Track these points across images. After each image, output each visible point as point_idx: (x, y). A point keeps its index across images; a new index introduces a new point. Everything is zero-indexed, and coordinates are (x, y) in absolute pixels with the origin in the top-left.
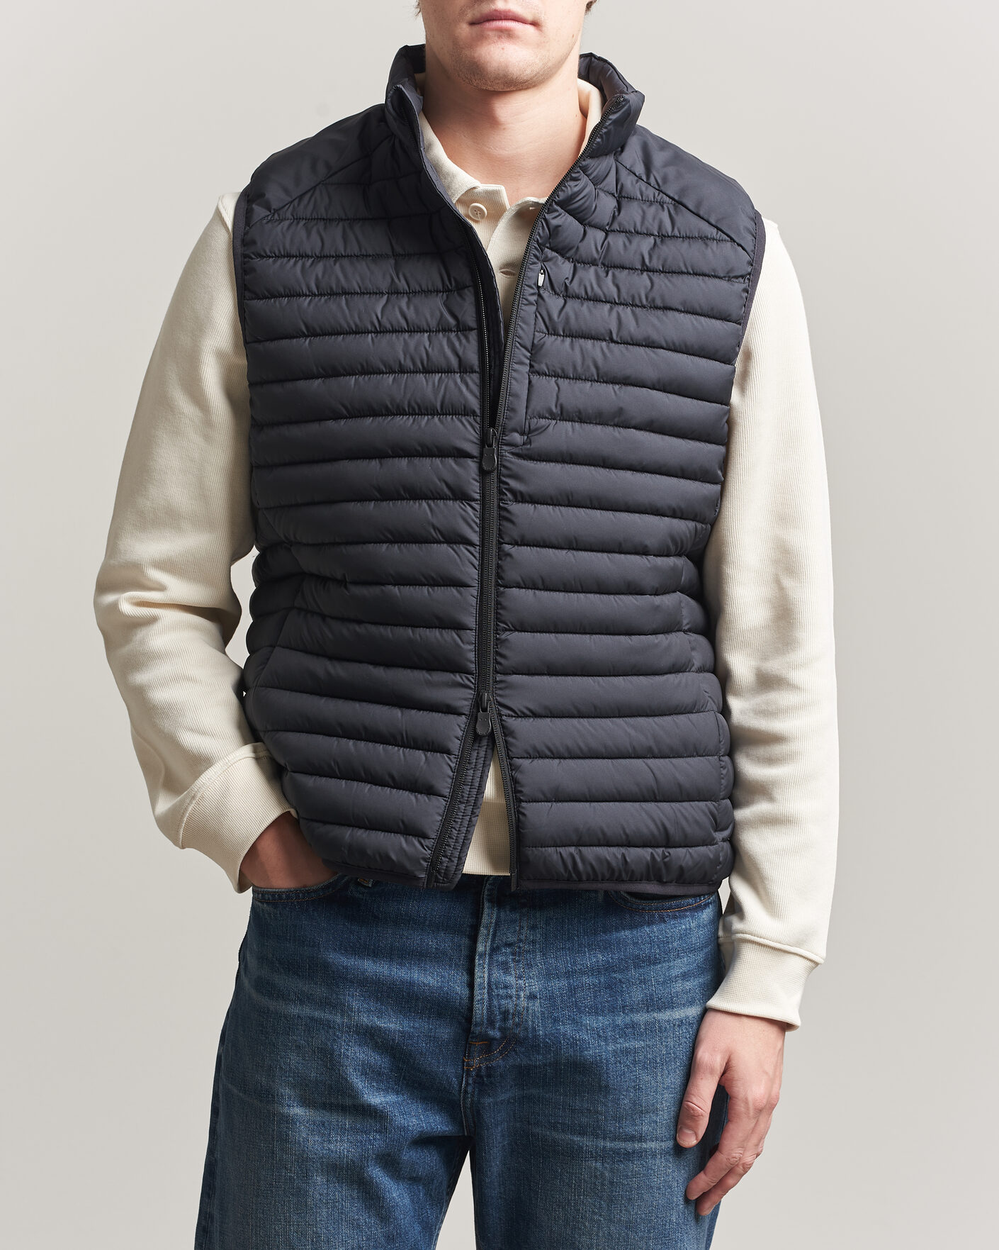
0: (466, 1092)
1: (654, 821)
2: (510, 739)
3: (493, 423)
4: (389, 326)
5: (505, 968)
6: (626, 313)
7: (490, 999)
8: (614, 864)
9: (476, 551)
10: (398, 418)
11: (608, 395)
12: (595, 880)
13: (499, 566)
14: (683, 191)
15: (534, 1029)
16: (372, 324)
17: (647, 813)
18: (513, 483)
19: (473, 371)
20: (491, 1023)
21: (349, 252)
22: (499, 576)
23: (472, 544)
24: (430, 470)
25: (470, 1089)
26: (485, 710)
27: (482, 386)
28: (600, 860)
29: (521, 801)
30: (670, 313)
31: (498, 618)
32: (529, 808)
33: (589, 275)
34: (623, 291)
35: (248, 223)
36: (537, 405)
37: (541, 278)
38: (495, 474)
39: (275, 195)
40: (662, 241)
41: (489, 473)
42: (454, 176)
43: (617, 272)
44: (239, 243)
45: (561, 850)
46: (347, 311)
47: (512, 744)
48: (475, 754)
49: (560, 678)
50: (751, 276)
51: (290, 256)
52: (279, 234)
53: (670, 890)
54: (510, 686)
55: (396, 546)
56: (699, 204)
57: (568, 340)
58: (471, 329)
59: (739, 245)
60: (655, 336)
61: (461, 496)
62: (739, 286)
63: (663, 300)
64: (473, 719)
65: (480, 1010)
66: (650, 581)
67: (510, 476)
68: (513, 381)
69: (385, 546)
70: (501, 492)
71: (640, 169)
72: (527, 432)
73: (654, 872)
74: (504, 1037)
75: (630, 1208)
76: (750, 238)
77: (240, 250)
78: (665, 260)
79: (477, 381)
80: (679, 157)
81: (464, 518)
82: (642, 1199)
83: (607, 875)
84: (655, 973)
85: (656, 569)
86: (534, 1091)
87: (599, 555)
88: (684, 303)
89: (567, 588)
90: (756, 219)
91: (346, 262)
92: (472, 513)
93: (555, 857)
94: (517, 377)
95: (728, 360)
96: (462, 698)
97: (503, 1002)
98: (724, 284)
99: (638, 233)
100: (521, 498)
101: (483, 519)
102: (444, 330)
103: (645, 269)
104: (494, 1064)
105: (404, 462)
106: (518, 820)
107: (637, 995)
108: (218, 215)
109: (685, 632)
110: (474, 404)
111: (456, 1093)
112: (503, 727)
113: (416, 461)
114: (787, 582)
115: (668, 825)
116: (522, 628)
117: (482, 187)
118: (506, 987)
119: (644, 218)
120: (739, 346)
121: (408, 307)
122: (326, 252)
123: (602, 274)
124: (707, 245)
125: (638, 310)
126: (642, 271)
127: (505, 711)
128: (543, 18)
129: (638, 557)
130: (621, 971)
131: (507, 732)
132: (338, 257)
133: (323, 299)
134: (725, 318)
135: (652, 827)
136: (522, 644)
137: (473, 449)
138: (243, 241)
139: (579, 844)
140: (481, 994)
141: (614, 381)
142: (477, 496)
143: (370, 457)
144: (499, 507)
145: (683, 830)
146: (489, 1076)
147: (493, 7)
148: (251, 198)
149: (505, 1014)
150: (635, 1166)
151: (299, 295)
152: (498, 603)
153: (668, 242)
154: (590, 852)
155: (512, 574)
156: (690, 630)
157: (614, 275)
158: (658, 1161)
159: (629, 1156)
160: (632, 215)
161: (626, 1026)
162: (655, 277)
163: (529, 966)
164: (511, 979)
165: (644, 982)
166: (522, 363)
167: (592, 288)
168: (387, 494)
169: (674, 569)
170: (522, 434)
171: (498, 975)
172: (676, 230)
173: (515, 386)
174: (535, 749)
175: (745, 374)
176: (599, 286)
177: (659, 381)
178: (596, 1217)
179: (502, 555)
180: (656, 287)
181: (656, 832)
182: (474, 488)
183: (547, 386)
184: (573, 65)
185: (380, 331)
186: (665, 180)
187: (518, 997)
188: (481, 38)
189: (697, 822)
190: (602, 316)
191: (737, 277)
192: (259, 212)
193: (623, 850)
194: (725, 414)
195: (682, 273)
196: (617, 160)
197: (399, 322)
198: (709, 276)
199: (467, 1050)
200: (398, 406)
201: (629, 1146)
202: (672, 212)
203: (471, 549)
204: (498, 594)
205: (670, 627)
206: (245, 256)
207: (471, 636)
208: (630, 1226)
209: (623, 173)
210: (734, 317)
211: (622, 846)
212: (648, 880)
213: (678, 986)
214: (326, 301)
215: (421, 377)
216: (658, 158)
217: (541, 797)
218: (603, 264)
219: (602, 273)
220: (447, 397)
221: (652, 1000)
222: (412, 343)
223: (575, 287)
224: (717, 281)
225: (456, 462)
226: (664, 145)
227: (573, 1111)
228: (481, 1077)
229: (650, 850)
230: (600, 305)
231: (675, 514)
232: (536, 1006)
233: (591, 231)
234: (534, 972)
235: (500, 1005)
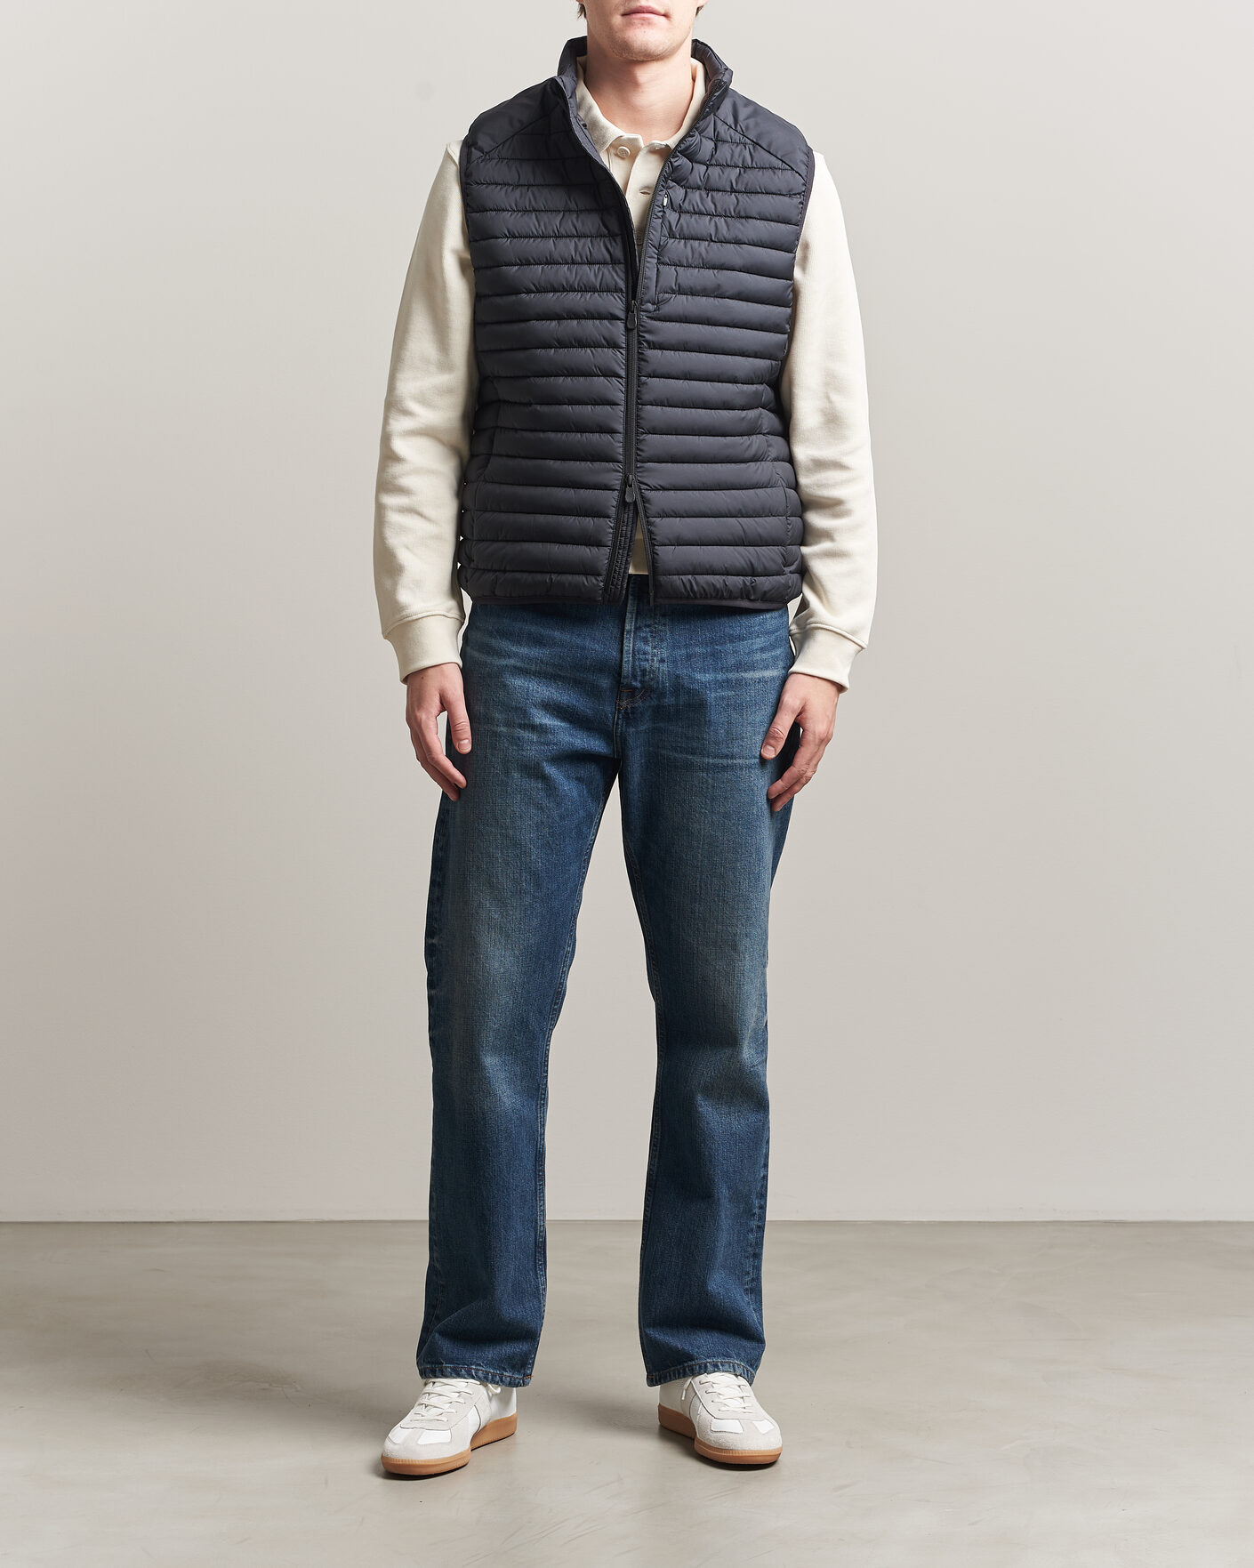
0: (617, 724)
1: (743, 557)
2: (647, 505)
3: (634, 298)
4: (564, 233)
5: (645, 641)
6: (721, 222)
7: (634, 661)
8: (718, 586)
9: (623, 381)
10: (571, 293)
11: (709, 277)
12: (706, 598)
13: (638, 391)
14: (759, 136)
15: (663, 681)
16: (554, 231)
17: (739, 553)
18: (647, 336)
19: (620, 263)
20: (634, 677)
21: (537, 183)
22: (638, 398)
23: (621, 378)
24: (592, 328)
25: (620, 722)
26: (631, 486)
27: (626, 273)
28: (708, 583)
29: (655, 545)
30: (750, 220)
31: (638, 426)
32: (660, 550)
33: (695, 196)
34: (718, 207)
35: (469, 161)
36: (663, 283)
37: (666, 201)
38: (635, 331)
39: (484, 141)
40: (745, 172)
41: (632, 330)
42: (607, 128)
43: (714, 193)
44: (463, 175)
45: (682, 577)
46: (536, 223)
47: (648, 509)
48: (626, 516)
49: (679, 465)
50: (805, 194)
51: (497, 184)
52: (490, 170)
53: (758, 605)
54: (648, 470)
55: (569, 378)
56: (770, 145)
57: (683, 241)
58: (617, 235)
59: (797, 172)
60: (740, 236)
61: (613, 345)
62: (796, 200)
63: (745, 212)
64: (623, 492)
65: (627, 668)
66: (740, 401)
67: (645, 332)
68: (647, 269)
69: (562, 378)
70: (640, 343)
71: (730, 121)
72: (657, 303)
73: (745, 593)
74: (643, 687)
75: (726, 804)
76: (804, 167)
77: (464, 180)
78: (747, 184)
79: (624, 270)
80: (757, 111)
81: (616, 359)
82: (734, 798)
83: (714, 595)
84: (743, 646)
85: (742, 392)
86: (662, 725)
87: (705, 383)
88: (759, 214)
89: (683, 406)
90: (809, 153)
91: (534, 189)
92: (620, 356)
93: (679, 583)
94: (649, 268)
95: (790, 249)
96: (615, 479)
97: (642, 663)
98: (786, 199)
99: (728, 166)
100: (654, 346)
101: (627, 360)
102: (601, 236)
103: (733, 191)
104: (636, 705)
105: (575, 322)
106: (653, 558)
107: (731, 661)
108: (448, 156)
109: (764, 434)
110: (622, 285)
111: (611, 726)
112: (642, 497)
113: (583, 321)
114: (835, 397)
115: (753, 561)
116: (654, 432)
117: (626, 135)
118: (645, 654)
119: (732, 156)
120: (798, 240)
121: (577, 221)
122: (522, 182)
123: (705, 196)
124: (774, 173)
125: (729, 219)
126: (731, 192)
127: (643, 487)
128: (671, 12)
129: (730, 385)
130: (721, 644)
131: (645, 500)
132: (529, 186)
133: (520, 214)
134: (787, 222)
135: (743, 562)
136: (655, 442)
137: (622, 315)
138: (465, 174)
139: (693, 573)
140: (627, 657)
141: (713, 267)
142: (624, 346)
143: (551, 319)
144: (638, 352)
145: (763, 564)
146: (633, 713)
147: (639, 4)
148: (469, 144)
149: (644, 671)
150: (728, 775)
151: (504, 210)
152: (638, 416)
153: (748, 171)
154: (702, 579)
155: (647, 397)
156: (768, 433)
157: (712, 196)
158: (744, 772)
159: (724, 768)
160: (725, 152)
161: (724, 681)
162: (740, 196)
163: (662, 640)
164: (649, 649)
165: (736, 652)
166: (652, 257)
167: (698, 206)
168: (562, 344)
169: (756, 392)
170: (653, 304)
171: (640, 645)
172: (754, 163)
173: (648, 273)
174: (664, 511)
175: (805, 259)
176: (702, 203)
177: (744, 266)
178: (703, 811)
179: (640, 384)
180: (741, 203)
181: (745, 566)
182: (622, 340)
183: (669, 273)
184: (687, 48)
185: (558, 236)
186: (747, 128)
187: (653, 661)
188: (630, 25)
189: (772, 560)
190: (704, 225)
191: (795, 194)
192: (476, 153)
193: (724, 577)
194: (790, 286)
195: (758, 193)
196: (715, 115)
197: (570, 230)
198: (776, 194)
199: (619, 696)
200: (571, 286)
201: (724, 762)
202: (752, 151)
203: (620, 380)
204: (638, 410)
205: (752, 431)
206: (467, 184)
207: (620, 437)
208: (726, 816)
209: (719, 123)
210: (794, 221)
211: (723, 575)
212: (742, 598)
213: (758, 656)
214: (522, 216)
215: (586, 268)
216: (743, 113)
217: (667, 542)
218: (705, 189)
219: (704, 193)
220: (603, 282)
221: (741, 664)
222: (580, 245)
223: (686, 206)
224: (781, 197)
225: (611, 324)
226: (748, 103)
227: (687, 738)
228: (628, 713)
229: (742, 578)
230: (703, 217)
231: (756, 355)
232: (664, 667)
233: (695, 165)
234: (665, 644)
235: (640, 665)
